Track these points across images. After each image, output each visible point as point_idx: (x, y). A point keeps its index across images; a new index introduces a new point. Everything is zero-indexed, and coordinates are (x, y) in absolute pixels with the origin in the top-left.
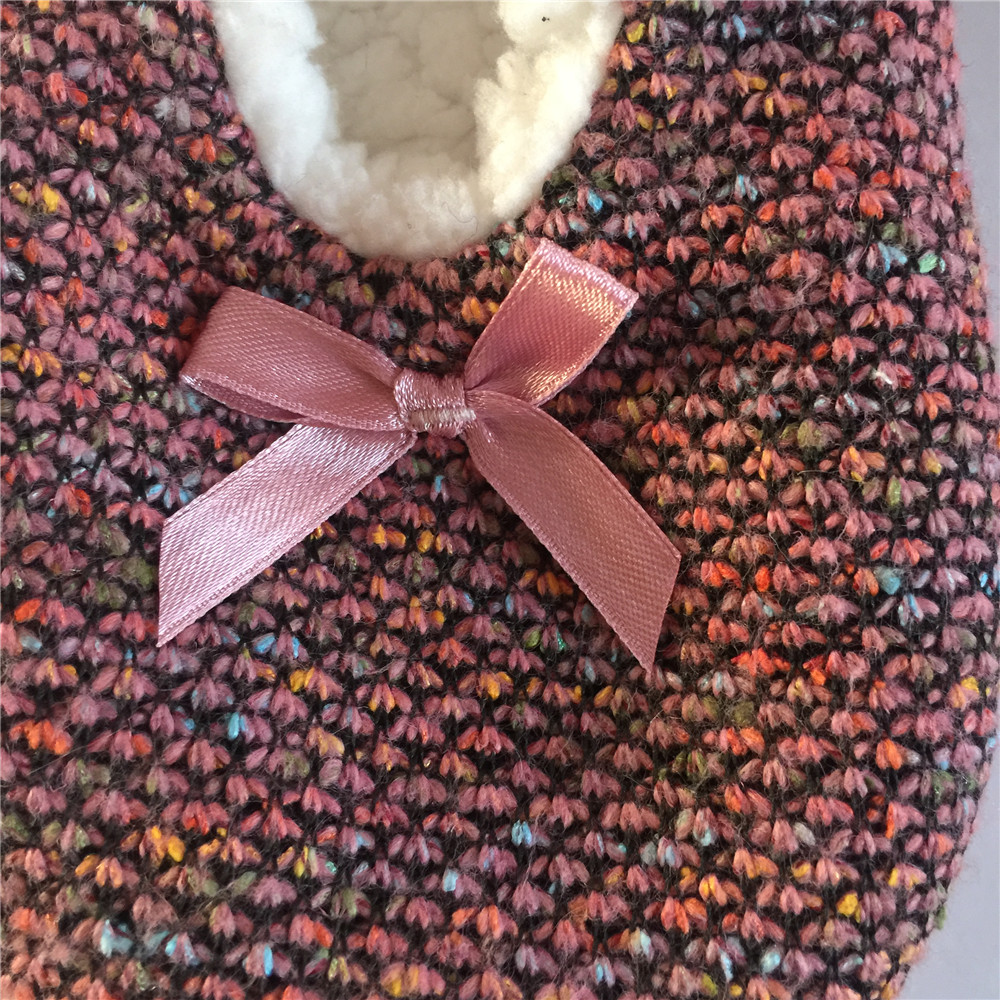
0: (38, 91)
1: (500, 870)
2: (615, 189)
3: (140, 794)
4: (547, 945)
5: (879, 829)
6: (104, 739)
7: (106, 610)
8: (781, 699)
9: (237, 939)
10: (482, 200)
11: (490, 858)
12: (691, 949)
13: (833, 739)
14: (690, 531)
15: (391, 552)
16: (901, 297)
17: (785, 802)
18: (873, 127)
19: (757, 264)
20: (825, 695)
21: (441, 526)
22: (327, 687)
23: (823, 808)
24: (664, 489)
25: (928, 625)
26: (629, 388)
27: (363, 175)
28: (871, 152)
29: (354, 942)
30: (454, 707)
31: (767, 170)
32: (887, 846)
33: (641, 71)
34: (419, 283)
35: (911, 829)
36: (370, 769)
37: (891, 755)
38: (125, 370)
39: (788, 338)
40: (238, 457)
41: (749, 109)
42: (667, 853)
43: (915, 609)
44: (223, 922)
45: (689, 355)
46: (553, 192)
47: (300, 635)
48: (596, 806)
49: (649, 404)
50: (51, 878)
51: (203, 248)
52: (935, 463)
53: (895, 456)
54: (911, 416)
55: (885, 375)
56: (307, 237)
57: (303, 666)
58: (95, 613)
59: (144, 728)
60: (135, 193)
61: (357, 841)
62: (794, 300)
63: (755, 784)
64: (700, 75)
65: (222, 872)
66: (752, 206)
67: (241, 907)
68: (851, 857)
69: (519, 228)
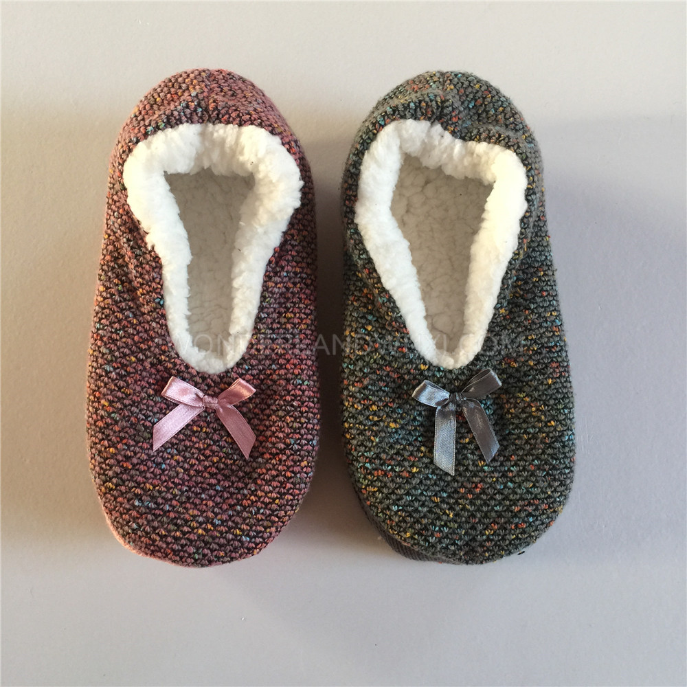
0: (133, 339)
1: (213, 494)
2: (251, 365)
3: (144, 477)
4: (221, 508)
5: (284, 488)
6: (138, 466)
7: (140, 442)
8: (270, 463)
9: (162, 504)
10: (225, 365)
11: (212, 492)
12: (247, 509)
13: (278, 471)
14: (258, 430)
15: (197, 431)
16: (300, 389)
17: (268, 482)
18: (298, 357)
19: (274, 382)
20: (278, 463)
21: (208, 426)
22: (181, 459)
23: (275, 484)
24: (255, 422)
25: (299, 450)
26: (251, 402)
27: (198, 355)
28: (296, 361)
29: (184, 505)
30: (206, 463)
31: (278, 364)
32: (286, 491)
35: (291, 488)
36: (188, 475)
37: (289, 474)
38: (146, 393)
39: (279, 395)
40: (168, 412)
42: (245, 492)
43: (296, 447)
44: (160, 501)
46: (238, 365)
47: (176, 449)
48: (233, 483)
49: (254, 405)
50: (126, 492)
51: (166, 368)
52: (303, 420)
53: (296, 418)
54: (300, 411)
55: (295, 403)
56: (187, 367)
57: (177, 455)
58: (138, 443)
59: (146, 465)
60: (150, 357)
61: (185, 488)
62: (280, 388)
63: (263, 479)
65: (160, 492)
66: (275, 371)
67: (163, 498)
68: (278, 493)
69: (232, 371)
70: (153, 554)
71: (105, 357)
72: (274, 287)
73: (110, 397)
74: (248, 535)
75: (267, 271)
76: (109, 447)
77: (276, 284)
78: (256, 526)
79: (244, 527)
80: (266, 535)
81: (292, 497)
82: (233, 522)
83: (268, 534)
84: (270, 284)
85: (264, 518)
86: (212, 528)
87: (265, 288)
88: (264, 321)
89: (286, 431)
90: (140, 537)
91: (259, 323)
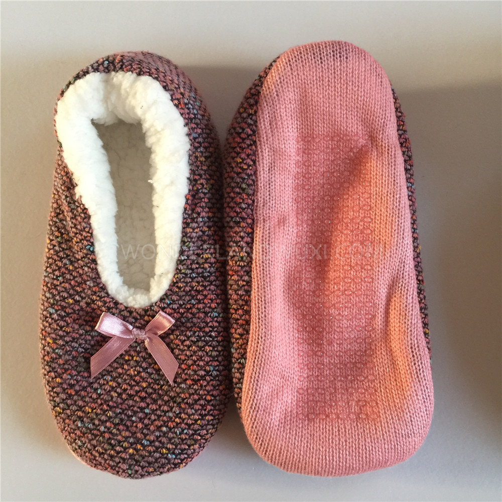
1: (142, 417)
2: (172, 300)
3: (85, 401)
4: (149, 429)
5: (205, 410)
6: (80, 392)
7: (81, 372)
8: (193, 388)
9: (99, 425)
10: (150, 299)
11: (140, 415)
12: (173, 430)
13: (200, 395)
14: (180, 359)
15: (128, 360)
16: (216, 321)
17: (191, 406)
18: (214, 292)
19: (194, 314)
20: (200, 388)
21: (138, 355)
22: (115, 385)
23: (197, 407)
24: (177, 352)
25: (217, 376)
26: (172, 334)
27: (128, 293)
28: (213, 297)
29: (117, 427)
30: (137, 388)
31: (197, 299)
32: (206, 413)
33: (177, 282)
34: (137, 313)
35: (211, 410)
36: (122, 399)
37: (209, 398)
38: (84, 329)
39: (198, 327)
41: (195, 288)
42: (171, 414)
43: (215, 373)
45: (182, 329)
46: (162, 300)
47: (111, 376)
48: (160, 406)
49: (175, 337)
50: (71, 415)
52: (220, 349)
53: (214, 347)
54: (217, 341)
55: (213, 334)
57: (111, 381)
58: (79, 372)
59: (86, 391)
61: (118, 411)
62: (199, 321)
63: (187, 403)
64: (187, 283)
65: (97, 414)
66: (194, 305)
67: (100, 420)
68: (200, 415)
69: (156, 305)
70: (96, 466)
71: (49, 300)
72: (192, 232)
73: (53, 336)
74: (173, 453)
75: (184, 218)
76: (56, 377)
77: (194, 229)
78: (181, 445)
79: (170, 446)
80: (189, 452)
81: (212, 418)
82: (160, 442)
83: (192, 451)
84: (188, 230)
85: (187, 437)
86: (142, 448)
87: (184, 234)
88: (184, 263)
89: (206, 360)
90: (85, 453)
91: (180, 264)
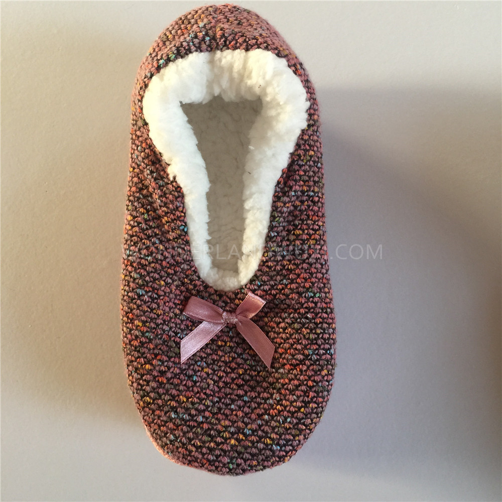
0: (161, 265)
1: (241, 405)
2: (263, 281)
3: (178, 390)
4: (250, 418)
5: (308, 397)
6: (172, 380)
7: (172, 357)
8: (292, 374)
9: (196, 415)
10: (239, 282)
11: (240, 403)
12: (275, 418)
13: (300, 381)
14: (276, 343)
15: (222, 346)
16: (312, 302)
17: (292, 392)
18: (308, 271)
19: (287, 296)
20: (299, 373)
21: (231, 341)
22: (210, 371)
23: (298, 393)
24: (272, 335)
25: (317, 360)
26: (266, 316)
27: (217, 276)
28: (307, 275)
29: (216, 416)
30: (233, 375)
31: (289, 279)
32: (310, 400)
33: (267, 261)
34: (227, 296)
35: (314, 397)
36: (218, 387)
37: (310, 383)
38: (173, 312)
39: (293, 309)
40: (193, 328)
41: (286, 267)
42: (271, 401)
43: (315, 357)
44: (193, 412)
45: (276, 310)
46: (251, 281)
47: (205, 362)
48: (259, 394)
49: (270, 319)
50: (163, 405)
51: (187, 289)
52: (319, 331)
53: (311, 330)
54: (314, 323)
55: (309, 315)
56: (207, 287)
57: (206, 368)
58: (170, 358)
59: (179, 378)
60: (176, 280)
61: (216, 399)
62: (293, 302)
63: (287, 389)
64: (277, 262)
65: (193, 404)
66: (286, 285)
67: (196, 409)
68: (303, 401)
69: (246, 287)
70: (190, 463)
71: (137, 281)
72: (282, 207)
73: (143, 318)
74: (278, 444)
75: (276, 192)
76: (145, 364)
77: (285, 203)
78: (285, 435)
79: (274, 436)
80: (295, 443)
81: (316, 406)
82: (263, 431)
83: (297, 442)
84: (279, 204)
85: (292, 426)
86: (244, 438)
87: (274, 208)
88: (274, 240)
89: (304, 343)
90: (177, 448)
91: (270, 241)
